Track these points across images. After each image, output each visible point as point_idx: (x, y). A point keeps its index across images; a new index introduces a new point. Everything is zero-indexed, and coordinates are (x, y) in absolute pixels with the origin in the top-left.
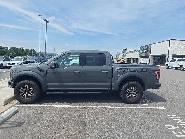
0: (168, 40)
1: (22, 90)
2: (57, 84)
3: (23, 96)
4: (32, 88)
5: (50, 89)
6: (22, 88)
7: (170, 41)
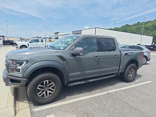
0: (94, 28)
1: (40, 87)
2: (78, 73)
3: (42, 95)
4: (53, 83)
5: (71, 80)
6: (39, 85)
7: (96, 28)
